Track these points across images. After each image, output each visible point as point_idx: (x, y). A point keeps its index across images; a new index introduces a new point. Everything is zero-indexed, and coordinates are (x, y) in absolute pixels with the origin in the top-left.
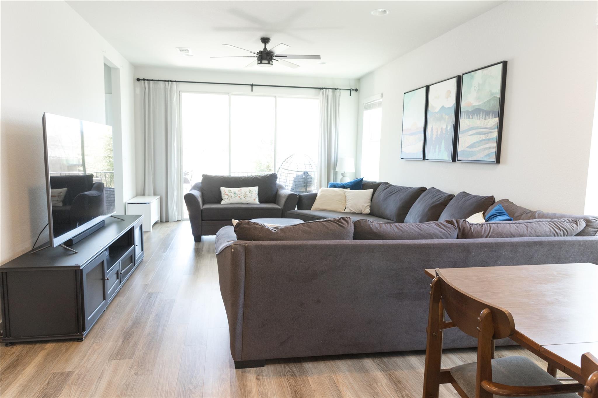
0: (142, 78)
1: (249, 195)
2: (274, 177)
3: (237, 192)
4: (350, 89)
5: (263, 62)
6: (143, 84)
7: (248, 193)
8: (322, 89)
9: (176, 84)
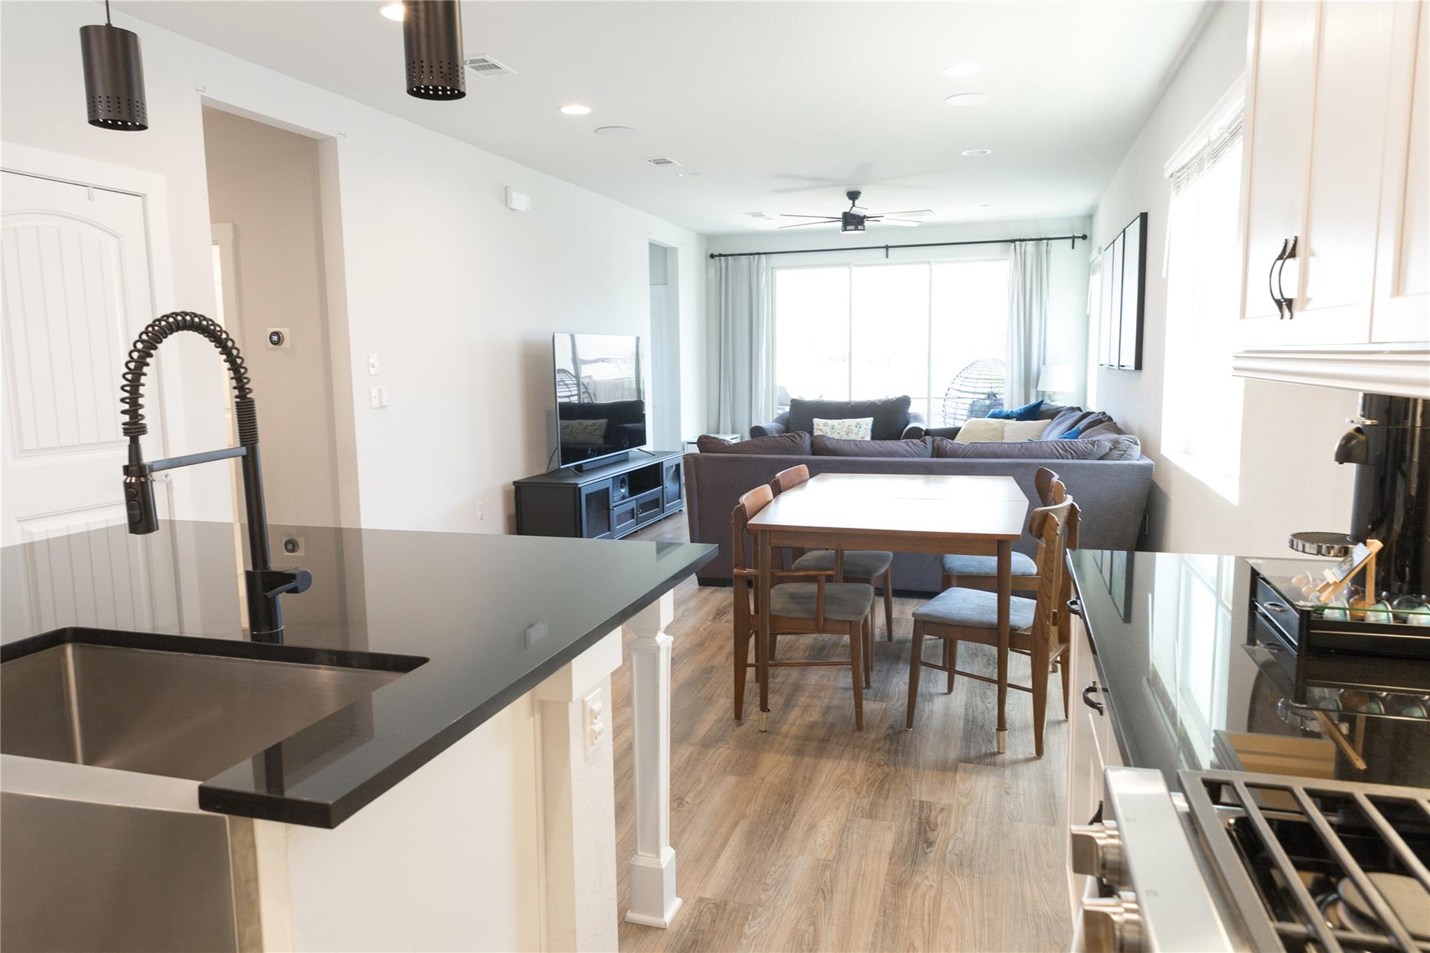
0: (717, 254)
1: (855, 430)
2: (904, 402)
3: (837, 426)
4: (1071, 236)
5: (848, 228)
6: (718, 262)
7: (853, 428)
8: (1013, 241)
9: (766, 257)
